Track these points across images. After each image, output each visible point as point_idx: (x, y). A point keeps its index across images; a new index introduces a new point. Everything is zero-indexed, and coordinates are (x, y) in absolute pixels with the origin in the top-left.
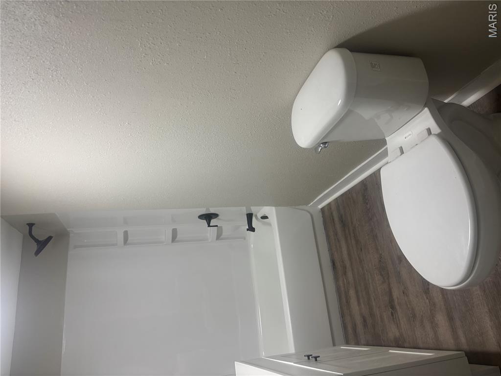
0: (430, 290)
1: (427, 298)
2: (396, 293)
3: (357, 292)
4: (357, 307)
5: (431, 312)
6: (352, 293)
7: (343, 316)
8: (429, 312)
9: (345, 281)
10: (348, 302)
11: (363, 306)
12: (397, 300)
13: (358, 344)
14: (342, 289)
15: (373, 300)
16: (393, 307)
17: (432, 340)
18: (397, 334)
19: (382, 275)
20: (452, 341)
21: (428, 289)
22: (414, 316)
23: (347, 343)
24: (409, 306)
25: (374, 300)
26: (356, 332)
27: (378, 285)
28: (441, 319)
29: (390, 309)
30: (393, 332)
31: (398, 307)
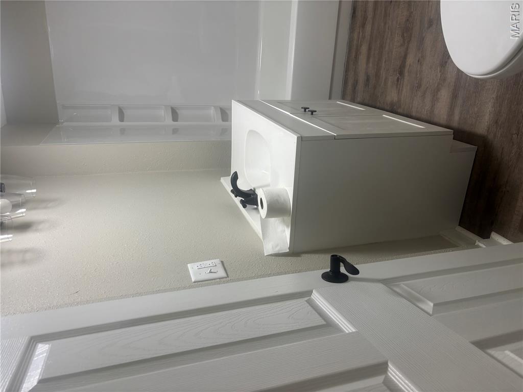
0: (447, 64)
1: (440, 71)
2: (410, 60)
3: (370, 49)
4: (365, 66)
5: (437, 86)
6: (364, 49)
7: (347, 71)
8: (436, 85)
9: (361, 34)
10: (356, 57)
11: (371, 65)
12: (408, 67)
13: (353, 101)
14: (355, 42)
15: (384, 60)
16: (401, 73)
17: (427, 111)
18: (396, 99)
19: (403, 36)
20: (445, 117)
21: (446, 62)
22: (419, 86)
23: (343, 98)
24: (418, 75)
25: (385, 62)
26: (355, 88)
27: (395, 47)
28: (445, 95)
29: (398, 75)
30: (392, 96)
31: (406, 74)
